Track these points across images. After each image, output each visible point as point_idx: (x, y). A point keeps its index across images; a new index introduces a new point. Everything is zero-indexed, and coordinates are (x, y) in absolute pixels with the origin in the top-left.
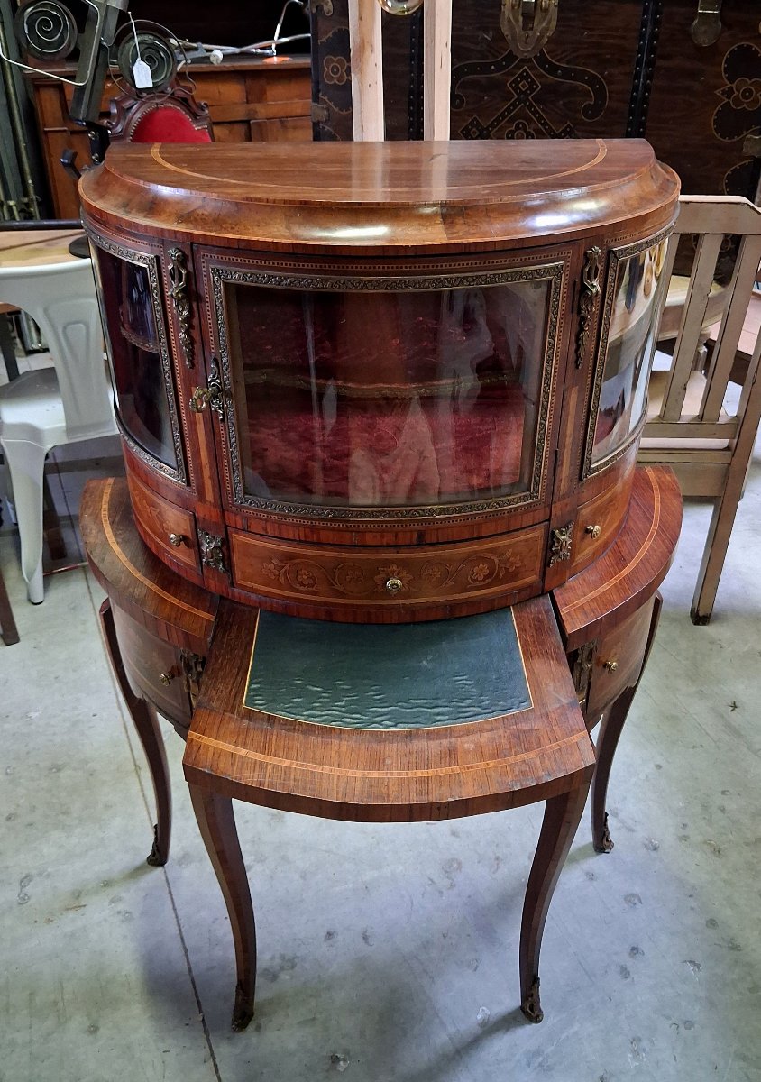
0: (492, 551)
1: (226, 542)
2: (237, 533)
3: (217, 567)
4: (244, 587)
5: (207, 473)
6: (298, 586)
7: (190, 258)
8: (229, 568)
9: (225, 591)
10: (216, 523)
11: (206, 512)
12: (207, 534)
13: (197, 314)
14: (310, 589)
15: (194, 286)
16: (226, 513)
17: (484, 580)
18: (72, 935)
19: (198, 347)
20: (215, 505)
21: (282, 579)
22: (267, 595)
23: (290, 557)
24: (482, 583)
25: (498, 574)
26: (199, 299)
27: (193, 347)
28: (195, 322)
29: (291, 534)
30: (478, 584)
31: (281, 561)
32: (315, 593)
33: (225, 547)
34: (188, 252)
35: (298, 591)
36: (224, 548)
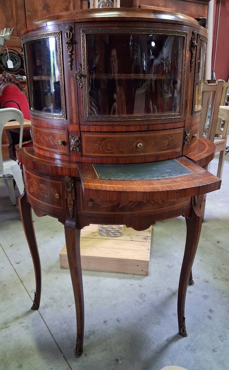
0: (169, 135)
1: (80, 138)
2: (85, 134)
3: (76, 150)
4: (86, 156)
5: (74, 111)
6: (106, 151)
7: (74, 29)
8: (81, 150)
9: (79, 159)
10: (77, 131)
11: (74, 128)
12: (73, 137)
13: (74, 49)
14: (111, 151)
15: (74, 39)
16: (81, 126)
17: (167, 147)
18: (6, 336)
19: (74, 62)
20: (76, 124)
21: (101, 149)
22: (95, 157)
23: (104, 139)
24: (166, 148)
25: (171, 146)
26: (76, 43)
27: (72, 62)
28: (74, 52)
29: (105, 129)
30: (164, 148)
31: (101, 141)
32: (112, 153)
33: (80, 140)
34: (73, 27)
35: (106, 153)
36: (79, 142)
